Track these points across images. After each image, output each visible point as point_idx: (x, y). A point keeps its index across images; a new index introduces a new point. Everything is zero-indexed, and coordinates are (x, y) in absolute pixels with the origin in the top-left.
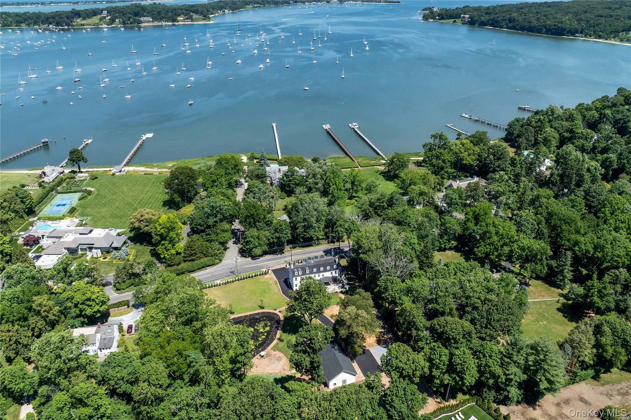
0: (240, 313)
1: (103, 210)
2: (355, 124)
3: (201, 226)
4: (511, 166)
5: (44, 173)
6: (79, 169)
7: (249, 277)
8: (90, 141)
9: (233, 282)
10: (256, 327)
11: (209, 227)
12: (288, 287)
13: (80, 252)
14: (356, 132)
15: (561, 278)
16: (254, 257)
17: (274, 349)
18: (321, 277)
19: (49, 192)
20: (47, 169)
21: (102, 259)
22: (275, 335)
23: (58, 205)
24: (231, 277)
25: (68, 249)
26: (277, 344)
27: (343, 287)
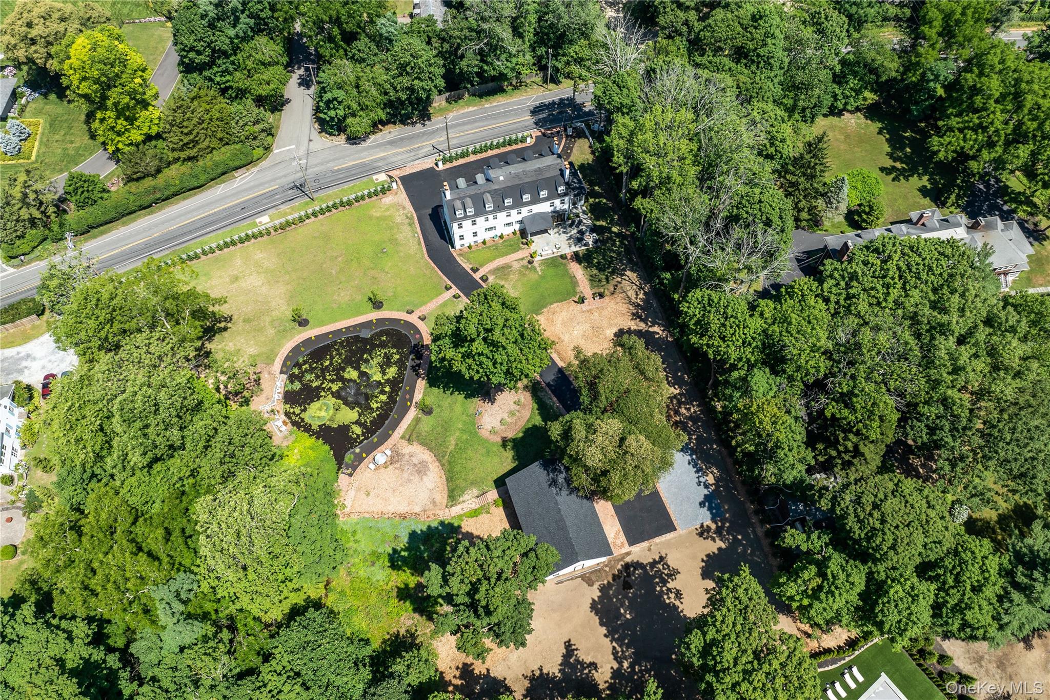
0: (322, 323)
7: (342, 204)
9: (300, 221)
10: (363, 368)
12: (443, 237)
16: (353, 139)
17: (409, 438)
18: (525, 214)
22: (412, 392)
24: (296, 203)
26: (417, 421)
27: (579, 240)
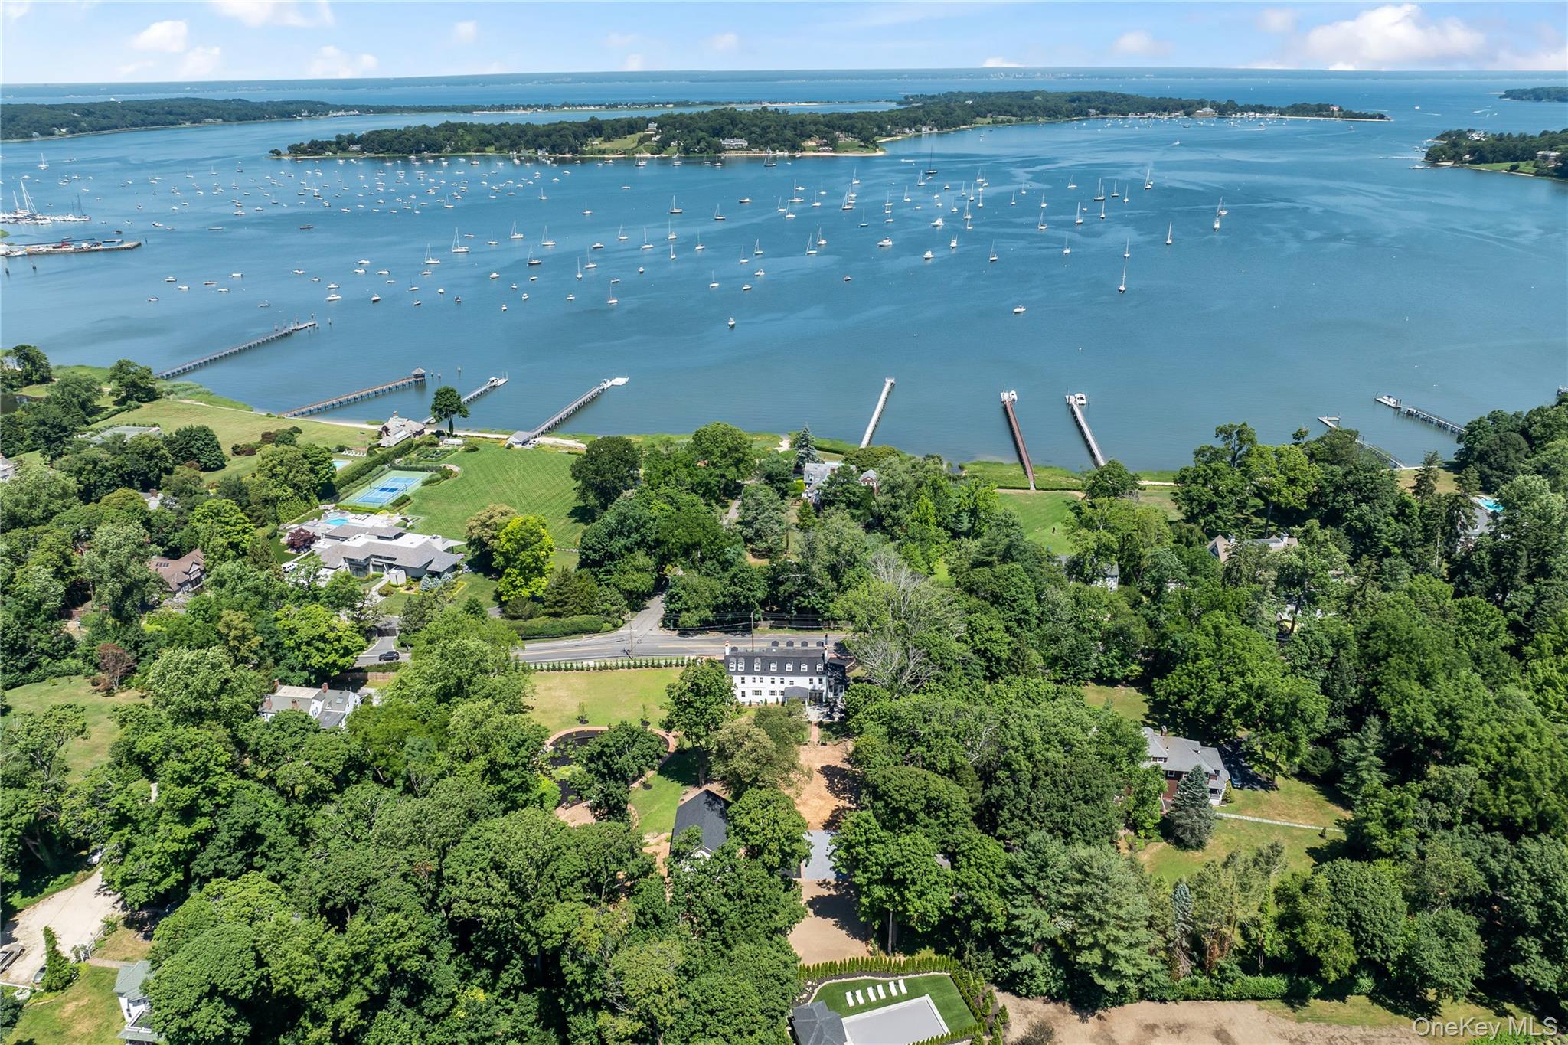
0: (596, 725)
1: (455, 508)
2: (1078, 395)
3: (595, 551)
4: (1397, 521)
5: (386, 430)
6: (451, 428)
8: (501, 382)
9: (617, 668)
11: (611, 557)
13: (372, 572)
14: (1073, 413)
15: (1352, 781)
16: (685, 632)
18: (787, 685)
19: (375, 464)
20: (393, 423)
21: (402, 590)
23: (384, 490)
24: (619, 658)
25: (351, 561)
27: (828, 716)
